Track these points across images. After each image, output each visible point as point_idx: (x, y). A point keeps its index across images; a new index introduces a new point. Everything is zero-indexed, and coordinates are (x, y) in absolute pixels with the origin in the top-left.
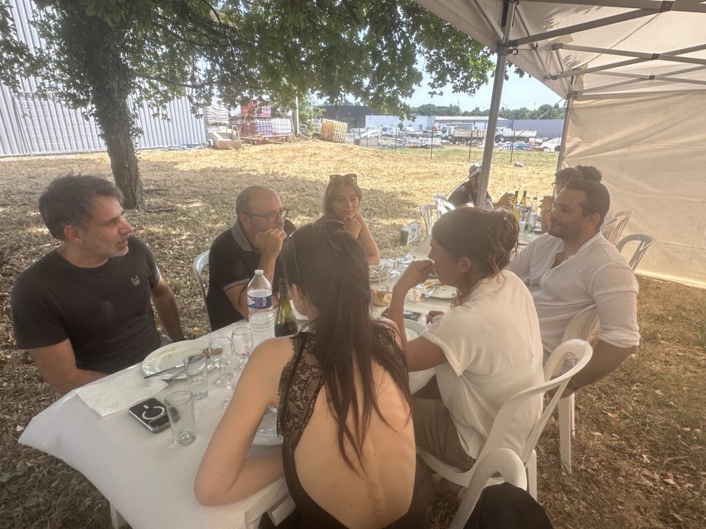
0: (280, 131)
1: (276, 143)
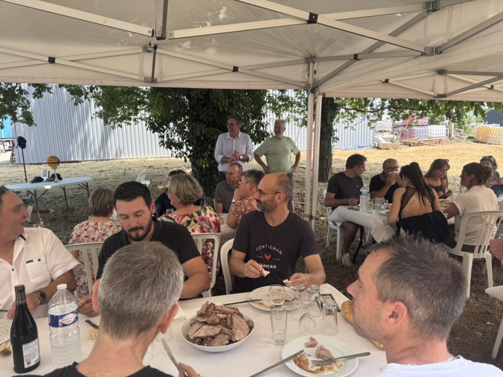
0: (435, 136)
1: (429, 145)
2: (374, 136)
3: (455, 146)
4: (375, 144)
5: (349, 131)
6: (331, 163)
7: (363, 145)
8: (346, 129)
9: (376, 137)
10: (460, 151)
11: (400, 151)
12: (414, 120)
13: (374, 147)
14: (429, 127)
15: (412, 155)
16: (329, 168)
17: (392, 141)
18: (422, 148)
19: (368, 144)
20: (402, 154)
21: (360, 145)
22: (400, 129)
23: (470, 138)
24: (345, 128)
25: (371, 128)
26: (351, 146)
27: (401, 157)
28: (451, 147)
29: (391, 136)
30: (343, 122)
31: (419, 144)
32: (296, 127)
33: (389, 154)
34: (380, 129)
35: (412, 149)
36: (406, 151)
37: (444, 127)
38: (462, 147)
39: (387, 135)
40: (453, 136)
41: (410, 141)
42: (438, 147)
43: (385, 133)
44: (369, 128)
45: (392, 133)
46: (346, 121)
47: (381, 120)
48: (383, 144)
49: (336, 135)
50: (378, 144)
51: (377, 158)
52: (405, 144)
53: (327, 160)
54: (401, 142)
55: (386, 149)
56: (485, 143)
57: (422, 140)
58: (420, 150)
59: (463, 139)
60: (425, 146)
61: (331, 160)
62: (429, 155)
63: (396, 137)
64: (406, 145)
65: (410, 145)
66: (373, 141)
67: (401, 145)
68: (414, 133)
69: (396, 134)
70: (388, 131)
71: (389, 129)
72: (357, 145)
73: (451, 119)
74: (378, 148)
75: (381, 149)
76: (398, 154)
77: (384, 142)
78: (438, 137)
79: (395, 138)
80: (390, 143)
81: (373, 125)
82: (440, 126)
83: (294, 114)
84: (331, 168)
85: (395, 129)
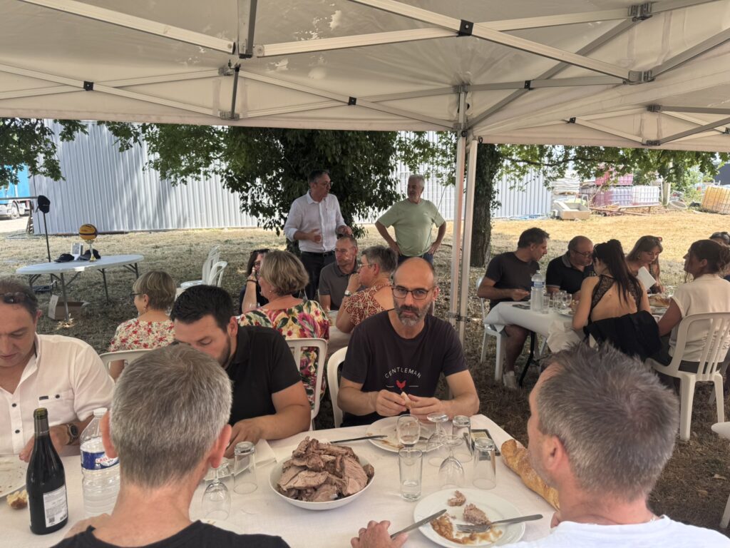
0: (642, 201)
1: (634, 215)
2: (552, 201)
3: (671, 217)
4: (554, 212)
5: (516, 193)
6: (489, 240)
7: (536, 213)
8: (512, 190)
9: (555, 201)
10: (679, 225)
11: (590, 223)
12: (612, 177)
13: (553, 217)
14: (634, 188)
15: (608, 229)
16: (487, 246)
17: (579, 209)
18: (624, 218)
19: (544, 212)
20: (593, 228)
21: (532, 213)
22: (591, 191)
23: (694, 205)
24: (511, 188)
25: (548, 188)
26: (520, 215)
27: (592, 232)
28: (665, 217)
29: (578, 201)
30: (508, 180)
31: (619, 213)
32: (440, 186)
33: (575, 226)
34: (562, 191)
35: (609, 220)
36: (600, 223)
37: (656, 188)
38: (683, 218)
39: (571, 200)
40: (668, 201)
41: (605, 209)
42: (647, 217)
43: (569, 196)
44: (545, 188)
45: (580, 197)
46: (512, 179)
47: (563, 177)
48: (567, 213)
49: (498, 198)
50: (559, 212)
51: (557, 233)
52: (599, 212)
53: (484, 234)
54: (592, 209)
55: (571, 220)
56: (716, 212)
57: (623, 207)
58: (621, 222)
59: (684, 206)
60: (628, 216)
61: (490, 234)
62: (633, 229)
63: (584, 201)
64: (599, 214)
65: (605, 215)
66: (552, 208)
67: (593, 213)
68: (611, 197)
69: (585, 198)
70: (574, 194)
71: (574, 191)
72: (528, 213)
73: (666, 177)
74: (558, 218)
75: (563, 220)
76: (588, 227)
77: (567, 209)
78: (647, 204)
79: (584, 204)
80: (577, 210)
81: (551, 184)
82: (650, 187)
83: (436, 167)
84: (489, 247)
85: (585, 191)
